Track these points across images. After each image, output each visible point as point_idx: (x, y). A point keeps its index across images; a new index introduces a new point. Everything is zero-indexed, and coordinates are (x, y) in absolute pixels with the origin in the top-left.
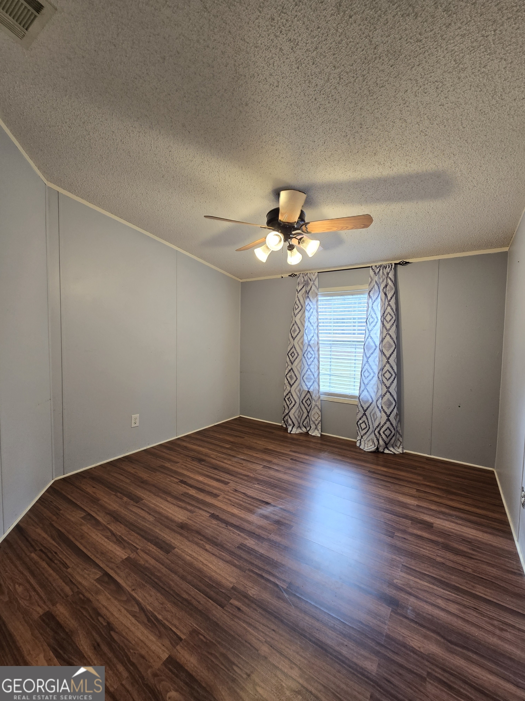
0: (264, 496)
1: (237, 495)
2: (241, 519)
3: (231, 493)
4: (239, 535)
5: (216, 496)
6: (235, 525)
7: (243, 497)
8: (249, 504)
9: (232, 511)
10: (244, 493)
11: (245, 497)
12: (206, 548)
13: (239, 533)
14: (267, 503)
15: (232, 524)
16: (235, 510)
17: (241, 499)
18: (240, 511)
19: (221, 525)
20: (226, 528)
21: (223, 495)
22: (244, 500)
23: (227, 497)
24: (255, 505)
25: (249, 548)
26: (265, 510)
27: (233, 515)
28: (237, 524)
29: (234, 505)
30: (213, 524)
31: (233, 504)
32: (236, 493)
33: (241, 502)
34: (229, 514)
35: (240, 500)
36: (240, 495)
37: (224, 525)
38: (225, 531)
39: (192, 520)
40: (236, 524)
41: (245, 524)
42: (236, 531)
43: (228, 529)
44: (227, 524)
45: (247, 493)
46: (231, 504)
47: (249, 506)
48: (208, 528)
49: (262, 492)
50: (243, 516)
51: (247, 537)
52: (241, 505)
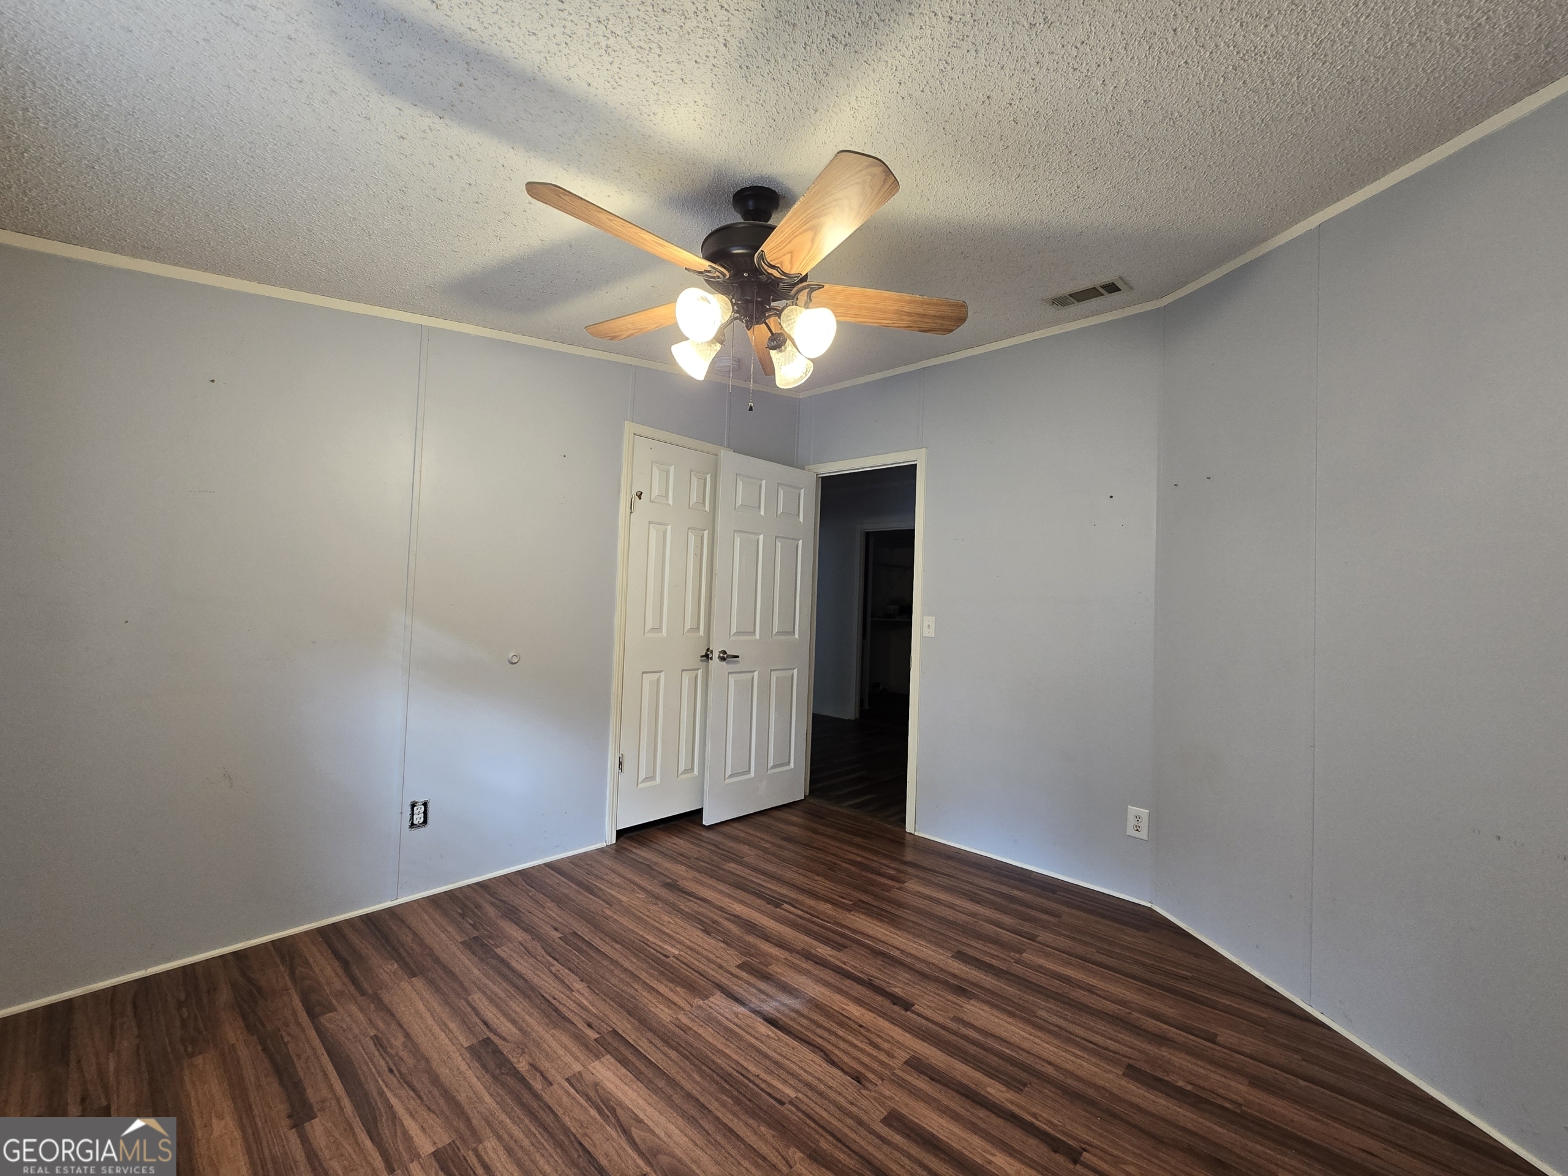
0: (774, 1044)
1: (854, 1058)
2: (839, 991)
3: (874, 1072)
4: (844, 963)
5: (916, 1064)
6: (852, 979)
7: (837, 1052)
8: (819, 1026)
9: (863, 1011)
10: (833, 1063)
11: (830, 1047)
12: (899, 952)
13: (845, 967)
14: (772, 1022)
15: (860, 984)
16: (857, 1014)
17: (842, 1045)
18: (843, 1009)
19: (883, 983)
20: (872, 976)
21: (896, 1064)
22: (833, 1039)
23: (883, 1057)
24: (804, 1022)
25: (826, 944)
26: (784, 1005)
27: (859, 1002)
28: (848, 982)
29: (859, 1029)
30: (900, 987)
31: (862, 1030)
32: (857, 1066)
33: (840, 1033)
34: (868, 1004)
35: (844, 1040)
36: (846, 1059)
37: (877, 982)
38: (873, 972)
39: (947, 1000)
40: (852, 982)
41: (832, 981)
42: (848, 968)
43: (868, 975)
44: (871, 984)
45: (824, 1064)
46: (868, 1030)
47: (821, 1019)
48: (907, 981)
49: (776, 1063)
50: (838, 997)
51: (829, 958)
52: (841, 1024)
